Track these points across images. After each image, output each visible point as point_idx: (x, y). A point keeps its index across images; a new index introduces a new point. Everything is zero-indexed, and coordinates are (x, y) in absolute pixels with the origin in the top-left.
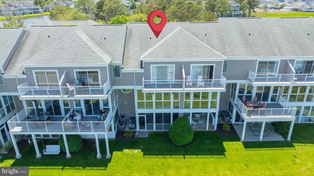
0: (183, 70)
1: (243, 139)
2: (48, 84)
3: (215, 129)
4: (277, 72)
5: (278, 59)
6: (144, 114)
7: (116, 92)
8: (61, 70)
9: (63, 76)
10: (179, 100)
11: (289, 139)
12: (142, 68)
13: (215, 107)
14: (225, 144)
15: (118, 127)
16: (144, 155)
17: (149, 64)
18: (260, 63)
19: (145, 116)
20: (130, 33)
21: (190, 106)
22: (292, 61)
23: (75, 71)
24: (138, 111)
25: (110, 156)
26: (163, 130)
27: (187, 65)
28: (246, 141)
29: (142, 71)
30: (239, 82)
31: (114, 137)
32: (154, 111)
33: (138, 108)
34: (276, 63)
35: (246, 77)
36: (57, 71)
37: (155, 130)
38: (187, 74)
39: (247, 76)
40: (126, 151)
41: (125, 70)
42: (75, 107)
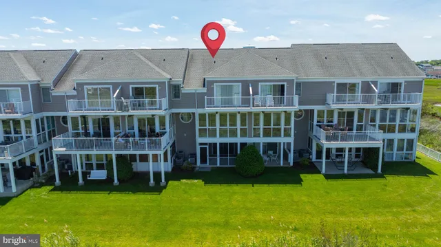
0: (251, 88)
1: (324, 171)
2: (100, 108)
3: (292, 164)
4: (360, 92)
5: (357, 80)
6: (206, 144)
7: (175, 116)
8: (115, 85)
9: (118, 91)
10: (247, 127)
11: (379, 171)
12: (204, 86)
13: (289, 136)
14: (302, 176)
15: (175, 160)
16: (205, 184)
17: (213, 82)
18: (338, 84)
19: (207, 147)
20: (192, 58)
21: (259, 134)
22: (375, 83)
23: (131, 86)
24: (199, 140)
25: (165, 184)
26: (229, 166)
27: (255, 83)
28: (328, 173)
29: (205, 90)
30: (316, 108)
31: (170, 170)
32: (218, 140)
33: (200, 137)
34: (357, 85)
35: (324, 102)
36: (111, 87)
37: (218, 165)
38: (256, 93)
39: (326, 100)
40: (184, 181)
41: (186, 89)
42: (127, 131)
